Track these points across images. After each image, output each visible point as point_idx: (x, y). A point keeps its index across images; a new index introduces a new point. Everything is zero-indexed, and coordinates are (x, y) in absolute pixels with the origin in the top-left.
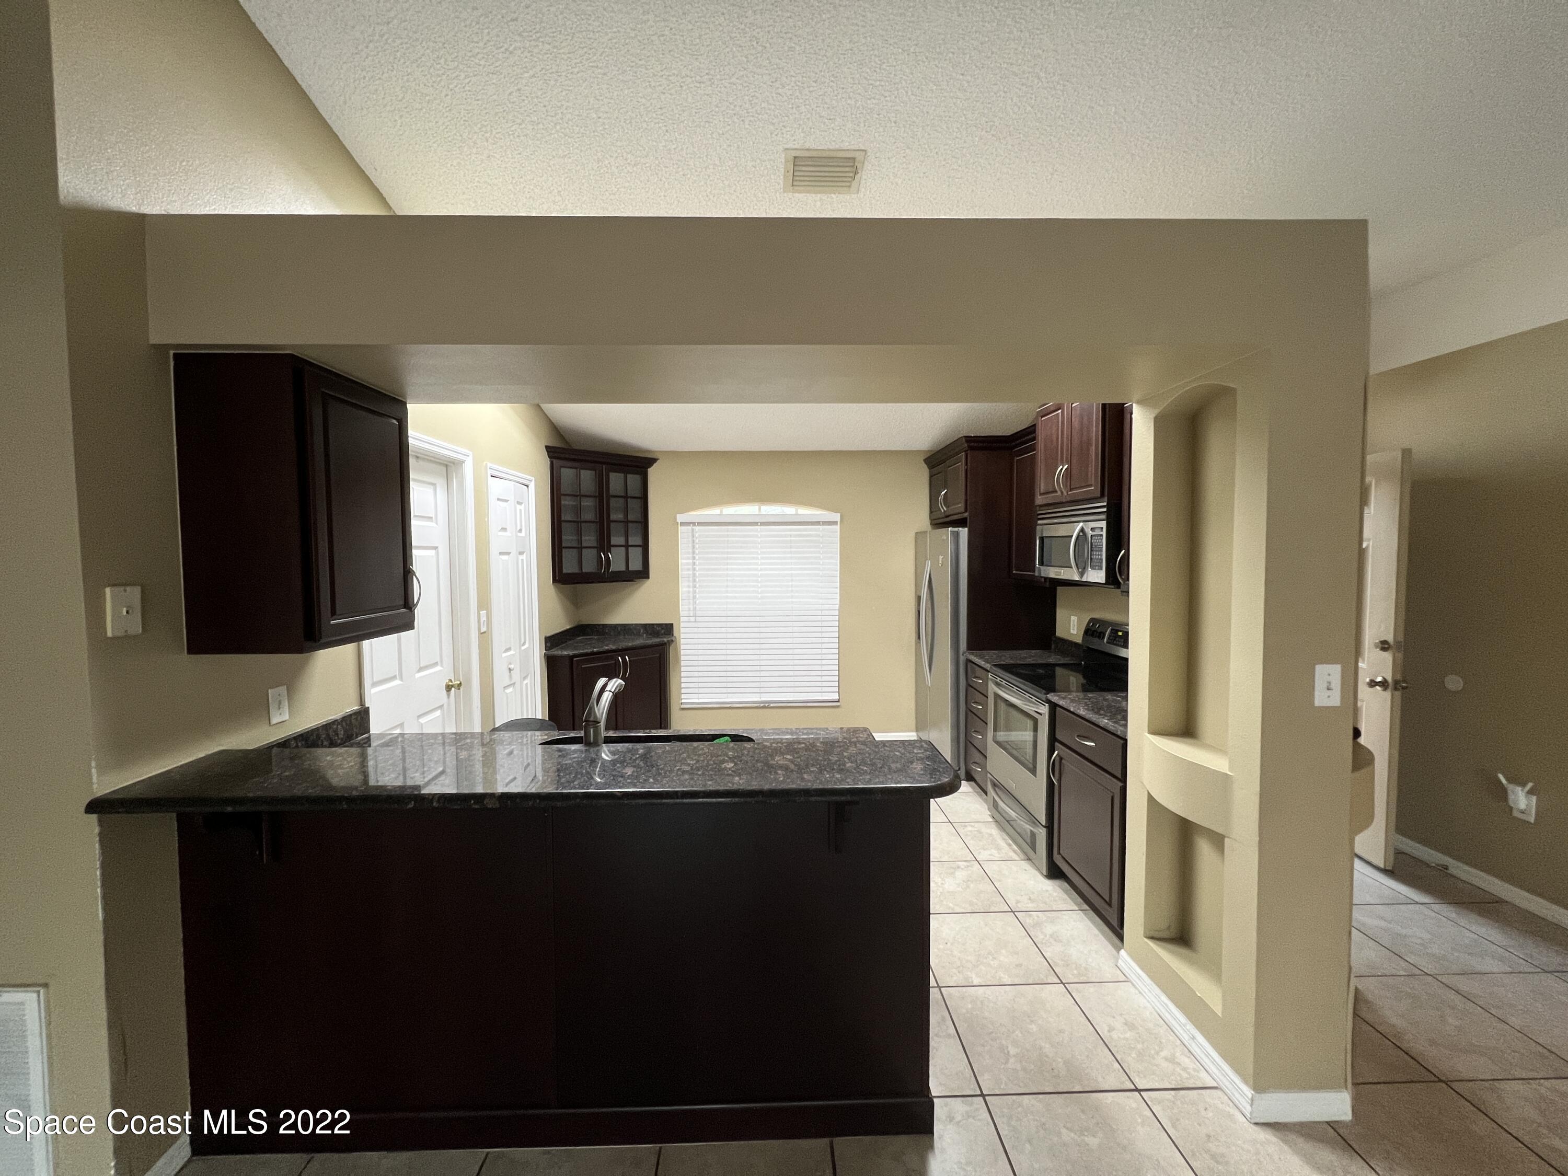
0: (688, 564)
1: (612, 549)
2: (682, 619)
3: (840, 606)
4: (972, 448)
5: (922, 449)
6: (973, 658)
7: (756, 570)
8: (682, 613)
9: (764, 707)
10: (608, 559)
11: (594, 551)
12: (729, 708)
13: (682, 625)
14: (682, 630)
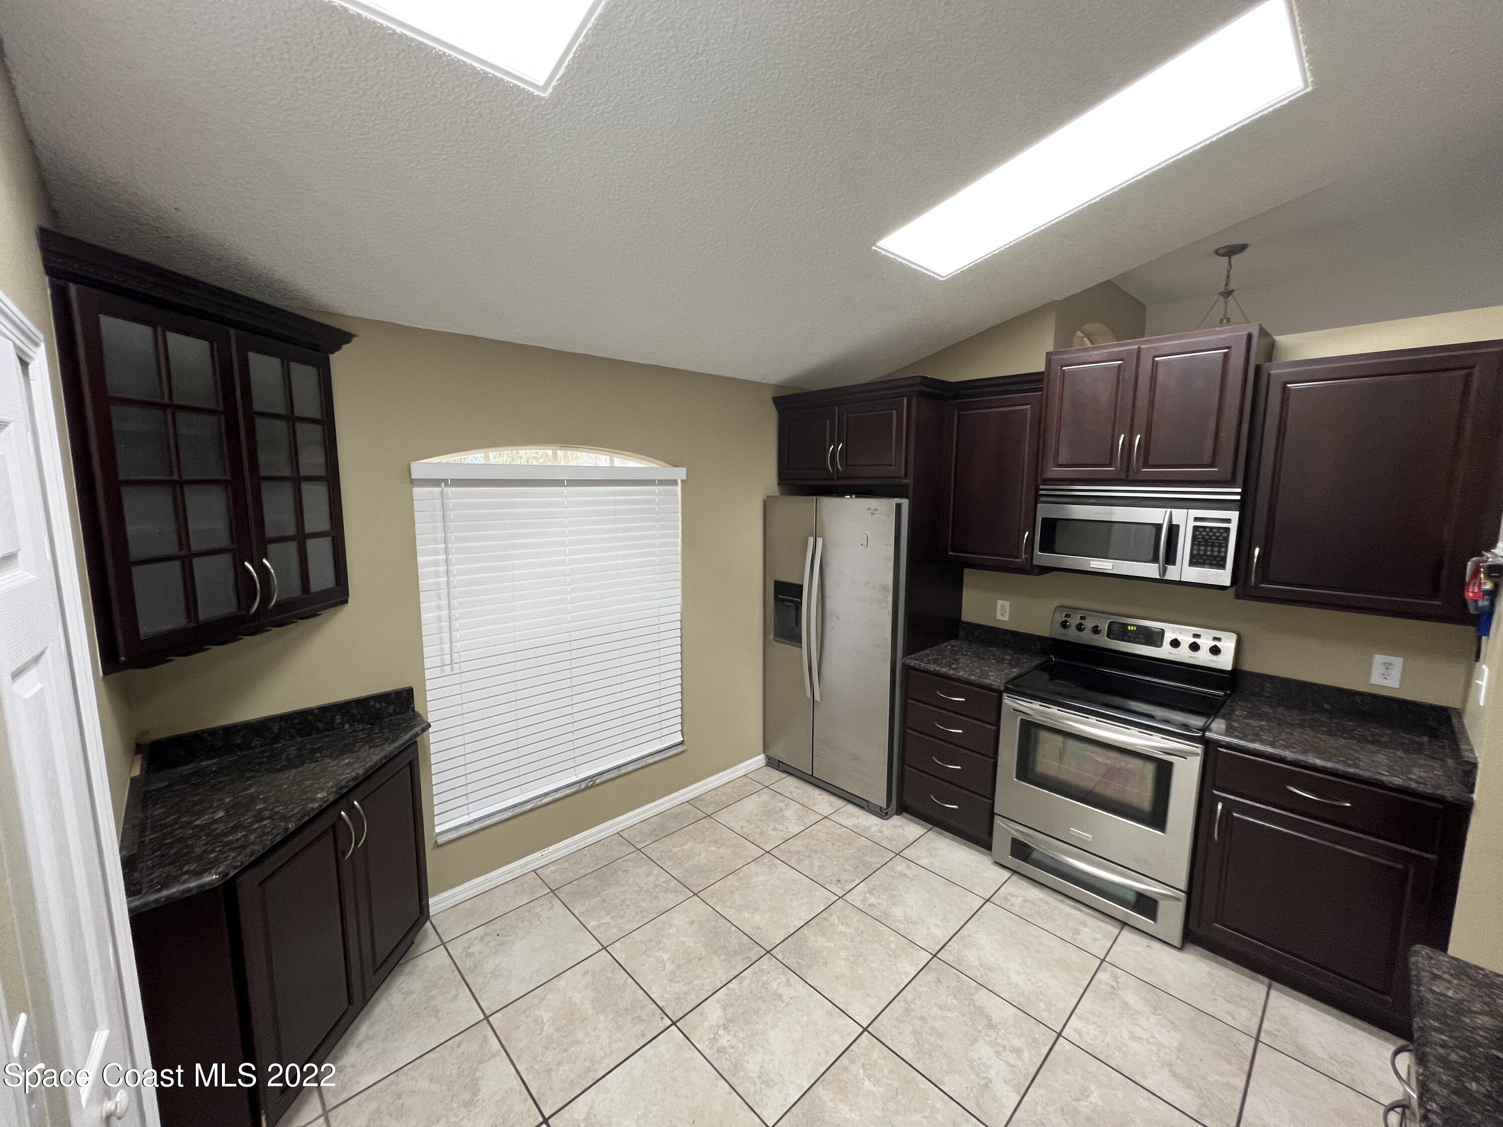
0: (436, 563)
1: (271, 548)
2: (428, 674)
3: (683, 608)
4: (921, 394)
5: (773, 383)
6: (913, 663)
7: (563, 563)
8: (427, 663)
9: (587, 788)
10: (263, 571)
11: (225, 560)
12: (532, 810)
13: (429, 685)
14: (430, 696)
